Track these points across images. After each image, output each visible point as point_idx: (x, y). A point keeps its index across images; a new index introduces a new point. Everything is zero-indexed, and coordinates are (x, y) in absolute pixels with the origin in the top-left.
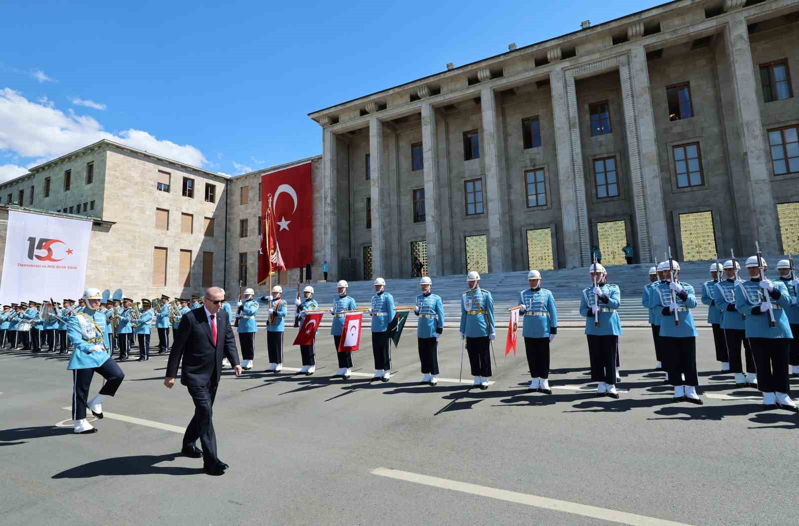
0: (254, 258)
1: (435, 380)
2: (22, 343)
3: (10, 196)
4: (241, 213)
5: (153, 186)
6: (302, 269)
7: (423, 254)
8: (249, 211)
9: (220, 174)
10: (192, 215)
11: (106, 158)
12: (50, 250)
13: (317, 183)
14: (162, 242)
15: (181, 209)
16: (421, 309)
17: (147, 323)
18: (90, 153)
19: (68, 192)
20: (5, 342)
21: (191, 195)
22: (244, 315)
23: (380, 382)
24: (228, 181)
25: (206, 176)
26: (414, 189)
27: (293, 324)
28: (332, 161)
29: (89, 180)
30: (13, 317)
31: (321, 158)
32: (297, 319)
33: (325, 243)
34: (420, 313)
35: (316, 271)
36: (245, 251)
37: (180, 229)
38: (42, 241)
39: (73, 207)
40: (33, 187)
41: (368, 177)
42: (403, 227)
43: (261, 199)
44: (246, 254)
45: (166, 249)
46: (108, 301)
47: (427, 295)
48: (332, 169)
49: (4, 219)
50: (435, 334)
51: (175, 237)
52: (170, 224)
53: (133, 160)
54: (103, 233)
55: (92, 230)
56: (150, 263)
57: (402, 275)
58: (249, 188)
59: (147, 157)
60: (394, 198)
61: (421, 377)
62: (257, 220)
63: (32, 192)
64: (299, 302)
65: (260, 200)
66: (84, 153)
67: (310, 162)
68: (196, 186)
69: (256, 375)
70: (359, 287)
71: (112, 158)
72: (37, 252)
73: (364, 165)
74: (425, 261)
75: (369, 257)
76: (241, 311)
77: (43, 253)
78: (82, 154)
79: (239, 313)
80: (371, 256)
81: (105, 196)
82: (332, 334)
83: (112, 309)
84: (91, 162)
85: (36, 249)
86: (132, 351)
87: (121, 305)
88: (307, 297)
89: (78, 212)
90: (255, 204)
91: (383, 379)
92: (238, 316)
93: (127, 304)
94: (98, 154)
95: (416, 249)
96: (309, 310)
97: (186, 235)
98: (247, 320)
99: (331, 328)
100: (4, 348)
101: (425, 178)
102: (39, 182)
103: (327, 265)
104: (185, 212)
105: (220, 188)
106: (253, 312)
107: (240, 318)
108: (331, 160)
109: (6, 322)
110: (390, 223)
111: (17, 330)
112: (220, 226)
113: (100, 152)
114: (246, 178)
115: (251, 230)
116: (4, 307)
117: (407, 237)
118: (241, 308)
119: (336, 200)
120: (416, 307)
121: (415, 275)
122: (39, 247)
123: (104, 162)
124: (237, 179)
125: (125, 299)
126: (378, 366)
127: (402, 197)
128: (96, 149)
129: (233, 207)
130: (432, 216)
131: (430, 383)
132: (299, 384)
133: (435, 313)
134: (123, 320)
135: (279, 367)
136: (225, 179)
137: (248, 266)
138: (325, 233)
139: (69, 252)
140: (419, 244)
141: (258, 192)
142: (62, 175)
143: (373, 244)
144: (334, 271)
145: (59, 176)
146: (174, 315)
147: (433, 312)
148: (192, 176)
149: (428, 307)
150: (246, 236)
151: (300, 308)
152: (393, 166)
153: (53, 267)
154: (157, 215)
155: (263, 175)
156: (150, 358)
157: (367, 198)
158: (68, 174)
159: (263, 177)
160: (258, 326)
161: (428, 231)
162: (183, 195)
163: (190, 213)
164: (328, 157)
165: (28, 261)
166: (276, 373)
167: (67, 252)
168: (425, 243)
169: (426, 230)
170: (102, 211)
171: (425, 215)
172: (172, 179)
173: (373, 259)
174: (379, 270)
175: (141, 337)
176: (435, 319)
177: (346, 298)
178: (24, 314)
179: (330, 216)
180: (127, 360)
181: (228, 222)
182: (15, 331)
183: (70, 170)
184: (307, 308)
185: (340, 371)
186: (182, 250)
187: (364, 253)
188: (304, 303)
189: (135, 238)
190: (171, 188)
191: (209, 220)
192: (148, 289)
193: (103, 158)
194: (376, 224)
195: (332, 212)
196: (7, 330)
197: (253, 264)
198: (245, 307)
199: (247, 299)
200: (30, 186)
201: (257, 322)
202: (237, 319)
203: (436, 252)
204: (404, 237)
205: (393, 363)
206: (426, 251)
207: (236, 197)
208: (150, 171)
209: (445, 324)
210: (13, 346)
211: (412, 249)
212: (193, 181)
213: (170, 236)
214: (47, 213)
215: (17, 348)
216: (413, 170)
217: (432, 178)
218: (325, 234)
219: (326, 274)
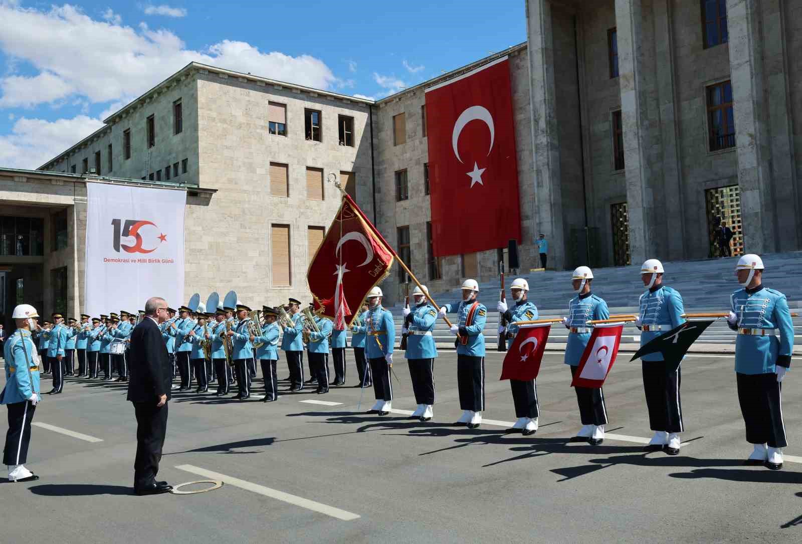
0: (420, 234)
1: (778, 458)
2: (116, 371)
3: (86, 161)
4: (395, 159)
5: (263, 127)
6: (502, 251)
7: (732, 212)
8: (408, 155)
9: (358, 97)
10: (321, 170)
11: (196, 90)
12: (138, 237)
13: (520, 95)
14: (281, 216)
15: (305, 159)
16: (741, 318)
17: (272, 343)
18: (175, 86)
19: (153, 148)
20: (97, 370)
21: (318, 137)
22: (415, 329)
23: (662, 454)
24: (372, 109)
25: (338, 103)
26: (709, 84)
27: (496, 346)
28: (545, 50)
29: (178, 129)
30: (104, 334)
31: (526, 48)
32: (503, 337)
33: (539, 201)
34: (739, 325)
35: (527, 253)
36: (407, 224)
37: (305, 193)
38: (129, 223)
39: (161, 170)
40: (110, 146)
41: (614, 73)
42: (687, 161)
43: (426, 133)
44: (407, 228)
45: (288, 226)
46: (218, 309)
47: (753, 290)
48: (545, 66)
49: (82, 195)
50: (774, 368)
51: (299, 207)
52: (290, 187)
53: (231, 89)
54: (202, 207)
55: (187, 203)
56: (266, 249)
57: (688, 253)
58: (407, 115)
59: (250, 83)
60: (667, 107)
61: (747, 450)
62: (422, 169)
63: (110, 153)
64: (504, 306)
65: (424, 136)
66: (168, 88)
67: (506, 58)
68: (324, 122)
69: (440, 430)
70: (605, 279)
71: (205, 89)
72: (124, 240)
73: (606, 48)
74: (736, 225)
75: (622, 223)
76: (410, 324)
77: (130, 241)
78: (165, 90)
79: (406, 326)
80: (626, 221)
81: (200, 151)
82: (566, 363)
83: (224, 322)
84: (178, 100)
85: (122, 235)
86: (254, 385)
87: (234, 315)
88: (518, 298)
89: (168, 178)
90: (417, 142)
91: (667, 448)
92: (405, 331)
93: (242, 313)
94: (186, 86)
95: (717, 203)
96: (523, 321)
97: (314, 203)
98: (420, 337)
99: (564, 353)
100: (97, 377)
101: (732, 58)
102: (116, 138)
103: (544, 241)
104: (311, 165)
105: (361, 119)
106: (428, 325)
107: (408, 335)
108: (542, 49)
109: (97, 341)
110: (661, 157)
111: (110, 353)
112: (365, 184)
113: (189, 83)
114: (400, 99)
115: (413, 189)
116: (92, 320)
117: (696, 182)
118: (409, 319)
119: (555, 121)
120: (731, 313)
121: (718, 253)
122: (126, 233)
123: (194, 97)
124: (386, 103)
125: (239, 306)
126: (657, 424)
127: (685, 104)
128: (183, 78)
129: (384, 150)
130: (751, 135)
131: (766, 463)
132: (512, 449)
133: (771, 325)
134: (240, 338)
135: (477, 419)
136: (367, 104)
137: (411, 248)
138: (538, 183)
139: (162, 238)
140: (722, 192)
141: (420, 122)
142: (144, 124)
143: (630, 200)
144: (558, 251)
145: (140, 127)
146: (309, 331)
147: (767, 324)
148: (317, 106)
149: (758, 314)
150: (407, 198)
151: (506, 317)
152: (664, 45)
153: (144, 261)
154: (271, 173)
155: (427, 90)
156: (278, 397)
157: (614, 113)
158: (151, 120)
159: (427, 94)
160: (438, 349)
161: (741, 166)
162: (307, 137)
163: (319, 166)
164: (537, 44)
165: (114, 254)
166: (473, 428)
167: (159, 238)
168: (736, 189)
169: (736, 162)
170: (198, 173)
171: (734, 134)
172: (289, 114)
173: (630, 227)
174: (643, 246)
175: (266, 364)
176: (773, 338)
177: (590, 298)
178: (117, 329)
179: (545, 154)
180: (248, 399)
181: (376, 176)
182: (107, 354)
183: (153, 115)
184: (519, 316)
185: (585, 430)
186: (310, 227)
187: (613, 215)
188: (513, 308)
189: (244, 212)
190: (289, 129)
191: (347, 176)
192: (267, 291)
193: (192, 92)
194: (633, 161)
195: (551, 146)
196: (98, 352)
197: (419, 245)
198: (415, 317)
199: (418, 303)
200: (108, 144)
201: (436, 342)
202: (405, 336)
203: (762, 206)
204: (690, 180)
205: (686, 421)
206: (737, 205)
207: (387, 134)
208: (257, 104)
209: (795, 349)
210: (107, 376)
211: (707, 202)
212: (319, 113)
213: (292, 206)
214: (130, 183)
215: (111, 378)
216: (705, 46)
217: (747, 59)
218: (540, 185)
219: (543, 257)
